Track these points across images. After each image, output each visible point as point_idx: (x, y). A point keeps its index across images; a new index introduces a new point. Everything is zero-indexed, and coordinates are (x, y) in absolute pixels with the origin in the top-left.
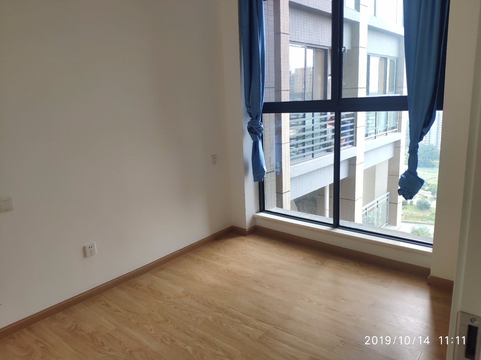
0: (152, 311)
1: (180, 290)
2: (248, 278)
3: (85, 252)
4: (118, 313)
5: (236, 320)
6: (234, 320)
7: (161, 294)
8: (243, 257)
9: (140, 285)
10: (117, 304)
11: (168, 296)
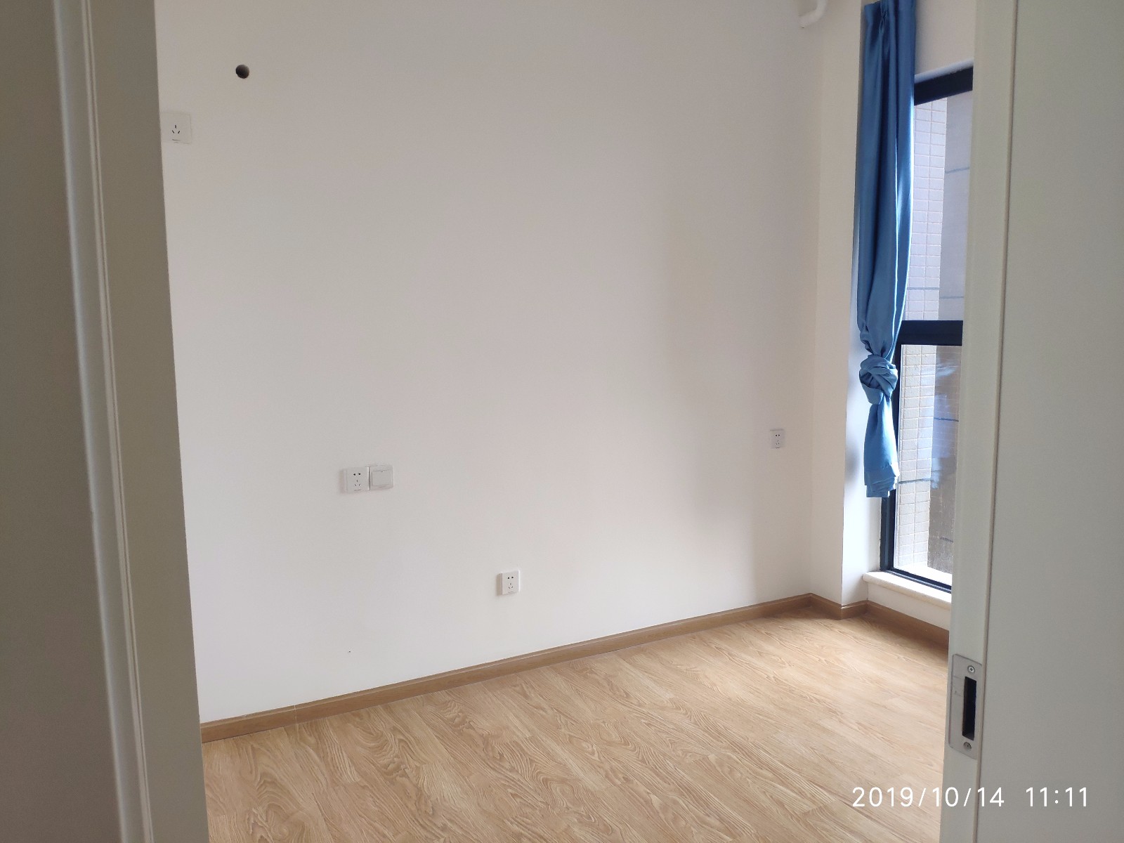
0: (604, 722)
1: (666, 696)
2: (817, 703)
3: (501, 586)
4: (541, 712)
5: (764, 772)
6: (761, 771)
7: (626, 693)
8: (820, 660)
9: (592, 672)
10: (542, 697)
11: (641, 702)
